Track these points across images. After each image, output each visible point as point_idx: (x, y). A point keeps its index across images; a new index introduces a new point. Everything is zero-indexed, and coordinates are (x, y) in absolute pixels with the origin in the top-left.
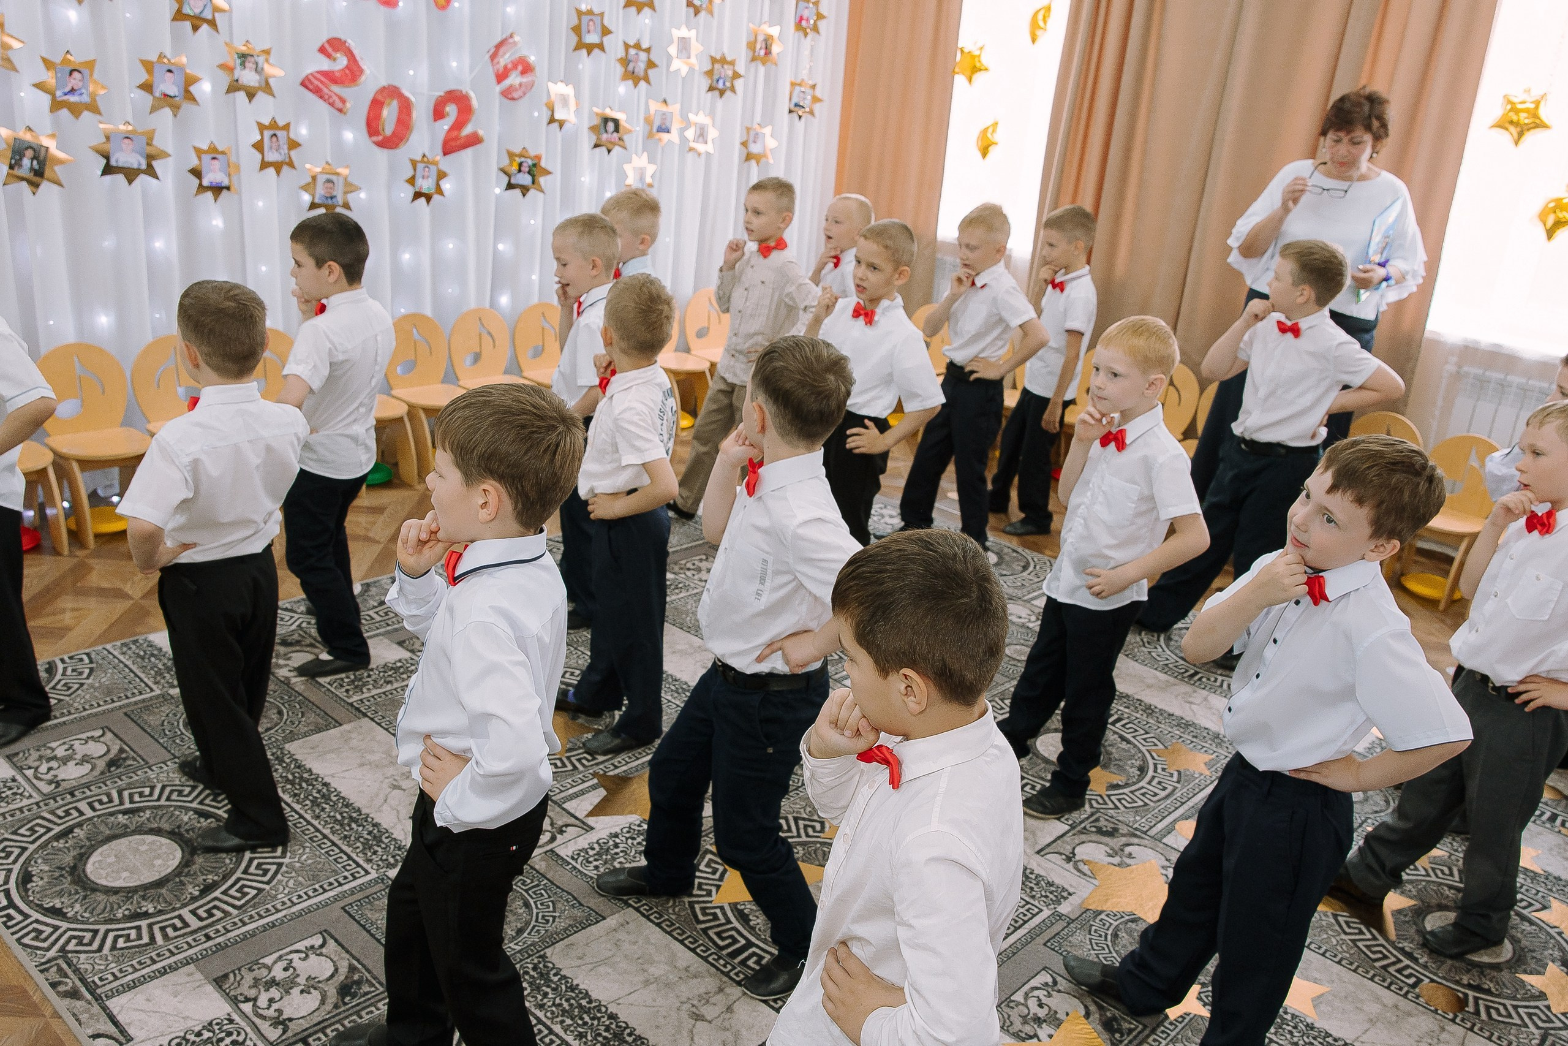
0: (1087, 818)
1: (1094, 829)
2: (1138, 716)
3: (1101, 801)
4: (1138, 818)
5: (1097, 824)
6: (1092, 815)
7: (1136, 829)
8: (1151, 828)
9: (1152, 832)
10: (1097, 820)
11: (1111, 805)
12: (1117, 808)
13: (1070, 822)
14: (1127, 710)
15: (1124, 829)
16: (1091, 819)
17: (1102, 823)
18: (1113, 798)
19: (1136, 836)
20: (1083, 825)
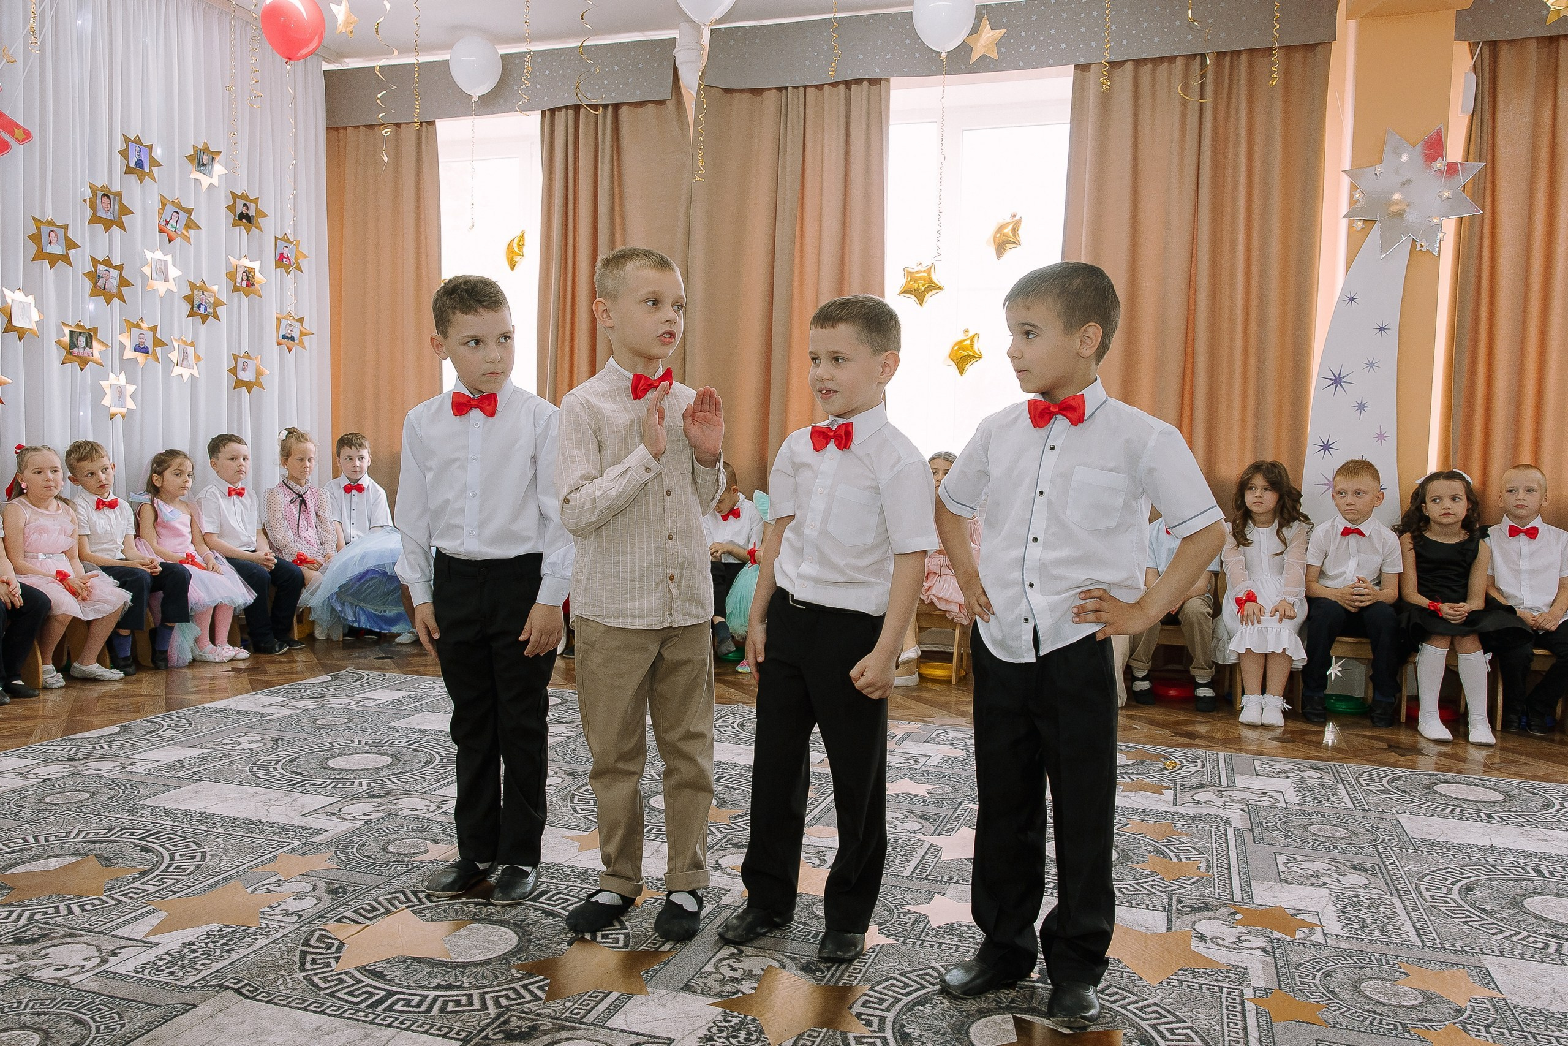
0: (488, 1025)
1: (500, 1036)
2: (570, 883)
3: (512, 995)
4: (568, 1005)
5: (506, 1027)
6: (499, 1016)
7: (562, 1020)
8: (588, 1012)
9: (589, 1018)
10: (505, 1022)
11: (528, 997)
12: (537, 998)
13: (464, 1034)
14: (555, 881)
15: (547, 1024)
16: (498, 1023)
17: (514, 1023)
18: (532, 987)
19: (563, 1028)
20: (484, 1033)
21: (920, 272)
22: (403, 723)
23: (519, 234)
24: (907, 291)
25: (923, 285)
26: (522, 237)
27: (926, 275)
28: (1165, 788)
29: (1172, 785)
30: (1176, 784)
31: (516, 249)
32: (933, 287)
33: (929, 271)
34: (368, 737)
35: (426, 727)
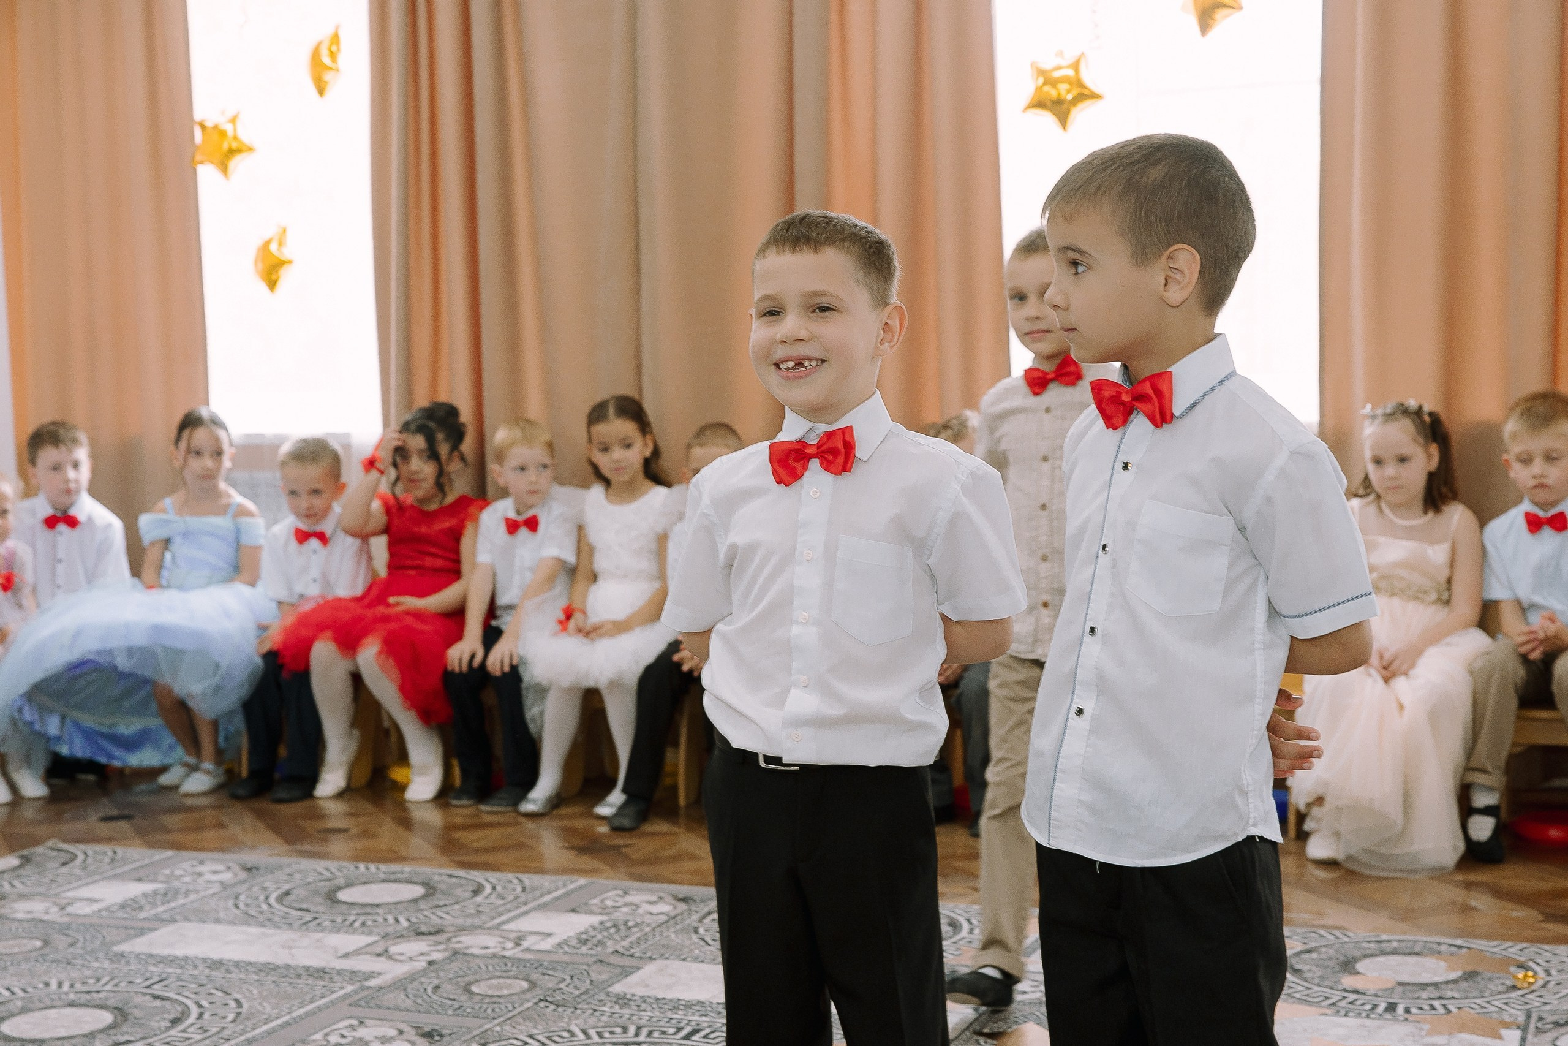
21: (1058, 68)
22: (139, 945)
23: (330, 31)
24: (1039, 103)
25: (1068, 92)
26: (335, 39)
27: (1070, 72)
28: (1507, 1026)
29: (1521, 1019)
30: (1528, 1015)
31: (326, 60)
32: (1085, 95)
33: (1076, 66)
34: (75, 974)
35: (179, 952)
